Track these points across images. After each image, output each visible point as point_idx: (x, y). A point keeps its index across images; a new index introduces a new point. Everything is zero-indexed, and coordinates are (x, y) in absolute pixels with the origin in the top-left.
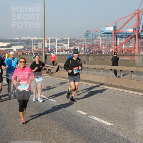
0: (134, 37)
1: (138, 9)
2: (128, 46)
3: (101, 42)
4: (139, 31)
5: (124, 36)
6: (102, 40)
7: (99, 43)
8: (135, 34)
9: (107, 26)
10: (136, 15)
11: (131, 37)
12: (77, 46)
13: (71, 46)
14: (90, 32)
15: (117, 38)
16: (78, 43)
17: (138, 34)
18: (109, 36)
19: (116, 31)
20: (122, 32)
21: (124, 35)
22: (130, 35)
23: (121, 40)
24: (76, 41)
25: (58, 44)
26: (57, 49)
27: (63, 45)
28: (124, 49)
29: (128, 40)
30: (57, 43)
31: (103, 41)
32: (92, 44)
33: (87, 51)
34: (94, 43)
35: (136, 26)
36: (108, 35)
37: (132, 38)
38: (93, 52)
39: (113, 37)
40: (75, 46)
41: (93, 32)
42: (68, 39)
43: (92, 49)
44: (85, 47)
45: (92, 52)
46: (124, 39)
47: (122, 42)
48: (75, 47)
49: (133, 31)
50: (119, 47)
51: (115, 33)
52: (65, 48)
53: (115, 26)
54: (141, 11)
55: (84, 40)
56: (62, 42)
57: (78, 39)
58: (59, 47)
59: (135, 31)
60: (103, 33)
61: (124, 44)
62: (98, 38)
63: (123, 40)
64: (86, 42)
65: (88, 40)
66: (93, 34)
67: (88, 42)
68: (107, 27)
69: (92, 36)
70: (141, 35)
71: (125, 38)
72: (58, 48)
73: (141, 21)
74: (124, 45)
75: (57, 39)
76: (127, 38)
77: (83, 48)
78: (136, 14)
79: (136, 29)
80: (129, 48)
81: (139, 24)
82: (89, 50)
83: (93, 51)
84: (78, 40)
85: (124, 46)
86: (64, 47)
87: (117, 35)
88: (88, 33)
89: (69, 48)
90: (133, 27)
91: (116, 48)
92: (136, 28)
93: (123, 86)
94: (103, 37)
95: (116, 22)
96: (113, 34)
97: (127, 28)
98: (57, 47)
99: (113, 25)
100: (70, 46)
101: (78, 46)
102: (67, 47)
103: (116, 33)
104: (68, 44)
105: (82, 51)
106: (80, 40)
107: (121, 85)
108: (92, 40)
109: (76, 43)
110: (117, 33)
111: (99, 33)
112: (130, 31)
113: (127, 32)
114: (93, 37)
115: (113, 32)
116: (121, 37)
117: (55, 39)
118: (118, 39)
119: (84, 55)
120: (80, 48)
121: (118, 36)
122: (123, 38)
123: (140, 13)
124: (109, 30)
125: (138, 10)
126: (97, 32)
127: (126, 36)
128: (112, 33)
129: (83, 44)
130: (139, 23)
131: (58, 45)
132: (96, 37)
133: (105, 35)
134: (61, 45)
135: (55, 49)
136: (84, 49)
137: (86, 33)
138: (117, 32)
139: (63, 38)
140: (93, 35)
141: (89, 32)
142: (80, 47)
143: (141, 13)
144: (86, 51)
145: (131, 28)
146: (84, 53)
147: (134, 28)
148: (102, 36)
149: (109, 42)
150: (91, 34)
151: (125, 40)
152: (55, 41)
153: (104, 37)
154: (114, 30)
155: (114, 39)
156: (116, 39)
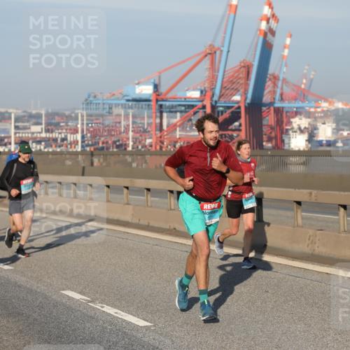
0: (201, 111)
1: (210, 43)
2: (187, 131)
3: (124, 120)
4: (213, 95)
5: (179, 108)
6: (127, 116)
7: (118, 125)
8: (205, 103)
9: (137, 82)
10: (207, 58)
11: (195, 109)
12: (64, 131)
13: (49, 129)
14: (97, 97)
15: (161, 113)
16: (67, 123)
17: (211, 103)
18: (142, 108)
19: (158, 95)
20: (174, 99)
21: (180, 105)
22: (193, 106)
23: (172, 117)
24: (63, 119)
25: (17, 124)
26: (15, 138)
27: (29, 128)
28: (179, 138)
29: (188, 118)
30: (15, 122)
31: (128, 119)
32: (101, 125)
33: (90, 143)
34: (107, 123)
35: (207, 85)
36: (140, 106)
37: (197, 112)
38: (104, 145)
39: (153, 110)
40: (60, 131)
41: (105, 98)
42: (43, 112)
43: (102, 139)
44: (85, 133)
45: (101, 145)
46: (178, 114)
47: (174, 121)
48: (60, 133)
49: (201, 96)
50: (167, 135)
51: (157, 100)
52: (35, 135)
53: (157, 82)
54: (219, 49)
55: (82, 116)
56: (28, 121)
57: (67, 113)
58: (19, 133)
59: (205, 95)
60: (128, 100)
61: (179, 126)
62: (116, 111)
63: (176, 118)
64: (87, 120)
65: (91, 116)
66: (105, 102)
67: (92, 120)
68: (137, 86)
69: (101, 106)
70: (218, 105)
71: (181, 112)
72: (17, 135)
73: (218, 72)
74: (178, 129)
75: (14, 113)
76: (186, 112)
77: (79, 137)
78: (206, 56)
79: (206, 92)
80: (191, 136)
81: (213, 79)
82: (94, 141)
83: (103, 143)
84: (67, 117)
85: (180, 131)
86: (33, 133)
87: (161, 106)
88: (91, 99)
89: (44, 135)
90: (199, 87)
91: (159, 135)
92: (207, 89)
93: (175, 229)
94: (129, 108)
95: (160, 73)
96: (152, 103)
97: (186, 89)
98: (15, 133)
99: (152, 81)
100: (47, 131)
101: (66, 130)
102: (40, 133)
103: (160, 101)
104: (43, 126)
105: (78, 142)
106: (73, 115)
107: (172, 227)
108: (102, 116)
109: (62, 124)
110: (163, 100)
111: (118, 99)
112: (193, 96)
113: (185, 99)
114: (104, 109)
115: (151, 98)
116: (172, 110)
117: (10, 113)
118: (165, 115)
119: (83, 152)
120: (72, 136)
121: (163, 107)
122: (176, 112)
123: (215, 52)
124: (143, 92)
125: (210, 45)
126: (113, 98)
127: (183, 108)
128: (149, 101)
129: (79, 126)
130: (213, 77)
131: (16, 127)
132: (110, 108)
133: (134, 106)
134: (25, 128)
135: (10, 137)
136: (83, 137)
137: (86, 100)
138: (161, 97)
139: (30, 111)
140: (104, 104)
141: (95, 97)
142: (71, 133)
143: (218, 53)
144: (86, 142)
145: (194, 90)
146: (82, 147)
147: (203, 88)
148: (125, 108)
149: (142, 121)
150: (99, 102)
151: (181, 117)
152: (10, 118)
153: (132, 108)
154: (154, 92)
155: (154, 115)
156: (158, 114)
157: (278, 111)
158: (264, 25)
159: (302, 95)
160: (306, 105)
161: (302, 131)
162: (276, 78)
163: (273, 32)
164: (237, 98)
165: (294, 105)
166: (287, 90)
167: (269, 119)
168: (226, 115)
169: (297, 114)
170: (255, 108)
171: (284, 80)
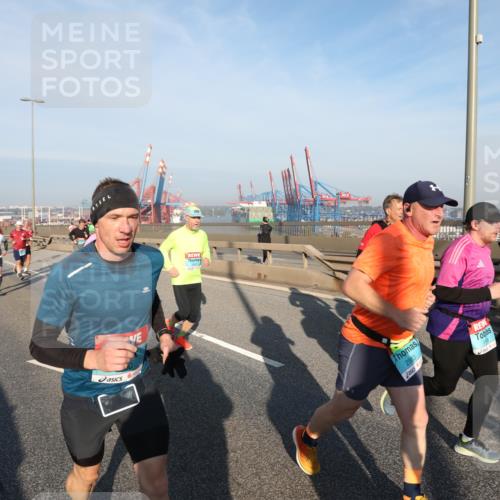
157: (168, 207)
158: (160, 170)
159: (178, 200)
160: (180, 204)
161: (177, 215)
162: (166, 193)
163: (164, 173)
164: (149, 201)
165: (174, 204)
166: (171, 198)
167: (164, 210)
168: (146, 208)
169: (175, 207)
170: (158, 205)
171: (170, 194)
